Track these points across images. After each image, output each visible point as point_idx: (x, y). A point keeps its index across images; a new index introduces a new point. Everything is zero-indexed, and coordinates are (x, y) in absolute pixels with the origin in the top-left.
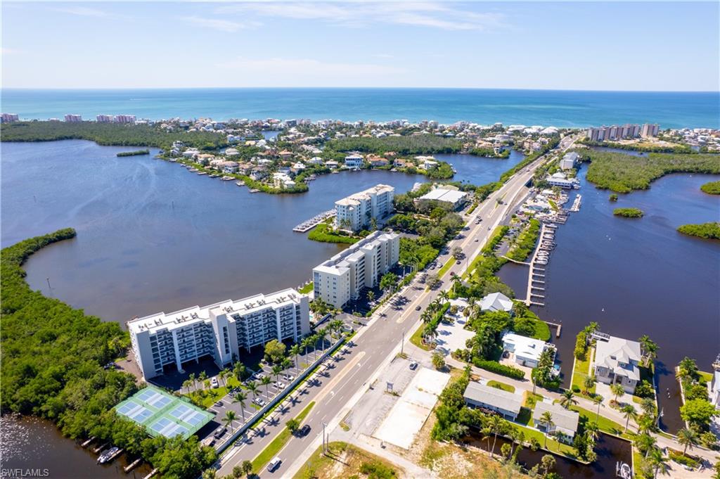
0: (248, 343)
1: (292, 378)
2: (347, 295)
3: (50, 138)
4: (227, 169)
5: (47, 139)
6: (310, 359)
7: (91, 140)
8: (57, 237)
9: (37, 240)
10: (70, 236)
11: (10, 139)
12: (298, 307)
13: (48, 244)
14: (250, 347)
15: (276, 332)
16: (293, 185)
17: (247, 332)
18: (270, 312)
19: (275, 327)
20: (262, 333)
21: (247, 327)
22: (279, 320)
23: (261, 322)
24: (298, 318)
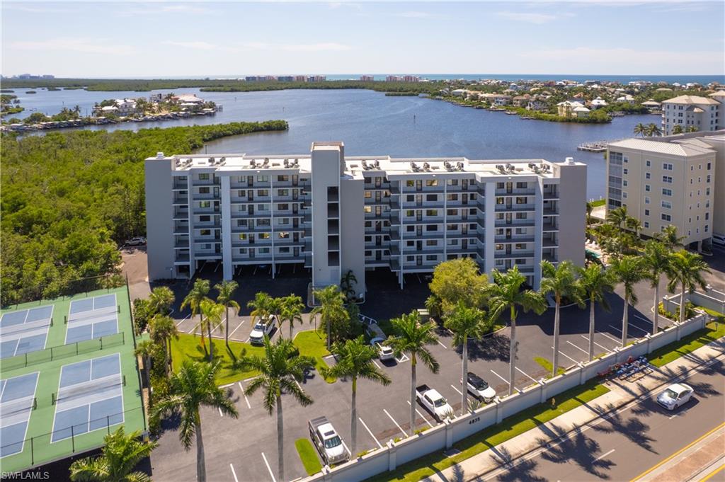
0: (403, 260)
1: (488, 393)
2: (703, 222)
3: (338, 86)
4: (498, 102)
5: (335, 87)
6: (572, 352)
7: (370, 89)
8: (265, 126)
9: (243, 124)
10: (281, 128)
11: (308, 86)
12: (551, 190)
13: (253, 131)
14: (403, 271)
15: (481, 252)
16: (586, 113)
17: (403, 229)
18: (471, 190)
19: (481, 237)
20: (444, 243)
21: (403, 214)
22: (490, 216)
23: (442, 213)
24: (550, 224)
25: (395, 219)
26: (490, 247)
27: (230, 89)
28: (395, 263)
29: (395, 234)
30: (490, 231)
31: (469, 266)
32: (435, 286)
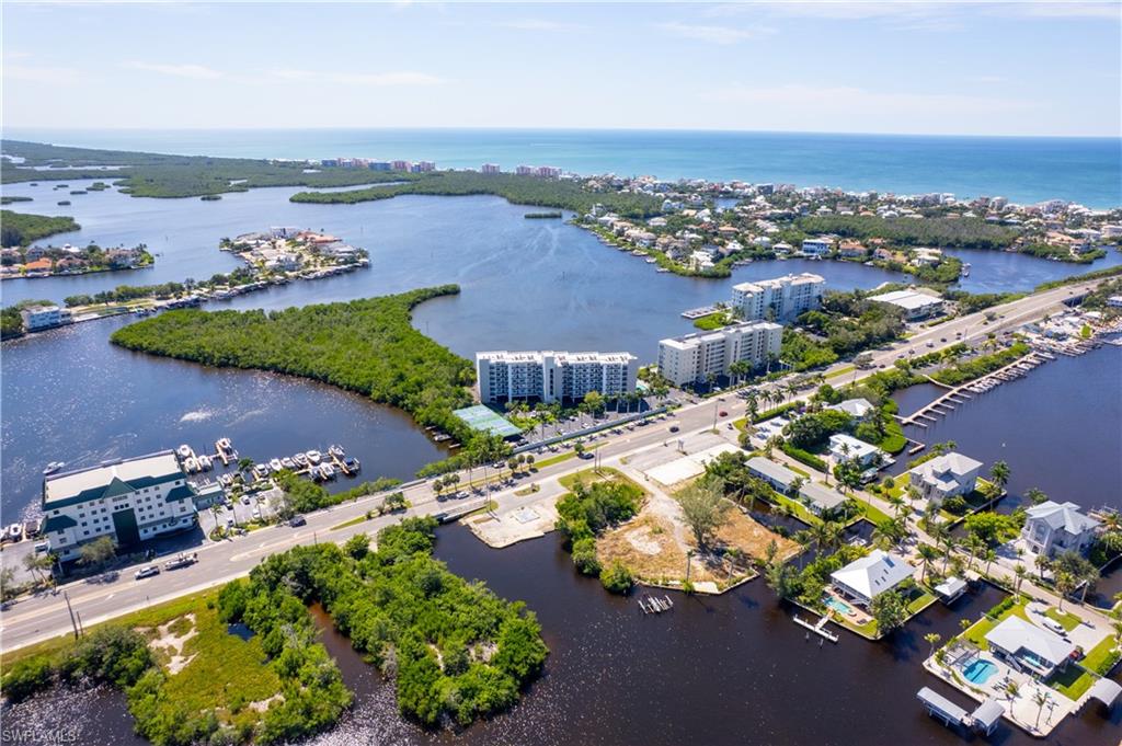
0: (574, 393)
1: (599, 424)
2: (690, 374)
4: (642, 242)
6: (624, 416)
7: (503, 196)
10: (455, 292)
12: (625, 368)
14: (575, 396)
15: (601, 389)
16: (710, 268)
17: (574, 382)
18: (598, 368)
19: (601, 384)
20: (589, 387)
21: (574, 377)
22: (605, 377)
23: (588, 376)
24: (625, 379)
25: (571, 378)
26: (604, 387)
27: (330, 200)
28: (571, 394)
29: (571, 384)
30: (604, 382)
31: (596, 394)
32: (586, 400)
